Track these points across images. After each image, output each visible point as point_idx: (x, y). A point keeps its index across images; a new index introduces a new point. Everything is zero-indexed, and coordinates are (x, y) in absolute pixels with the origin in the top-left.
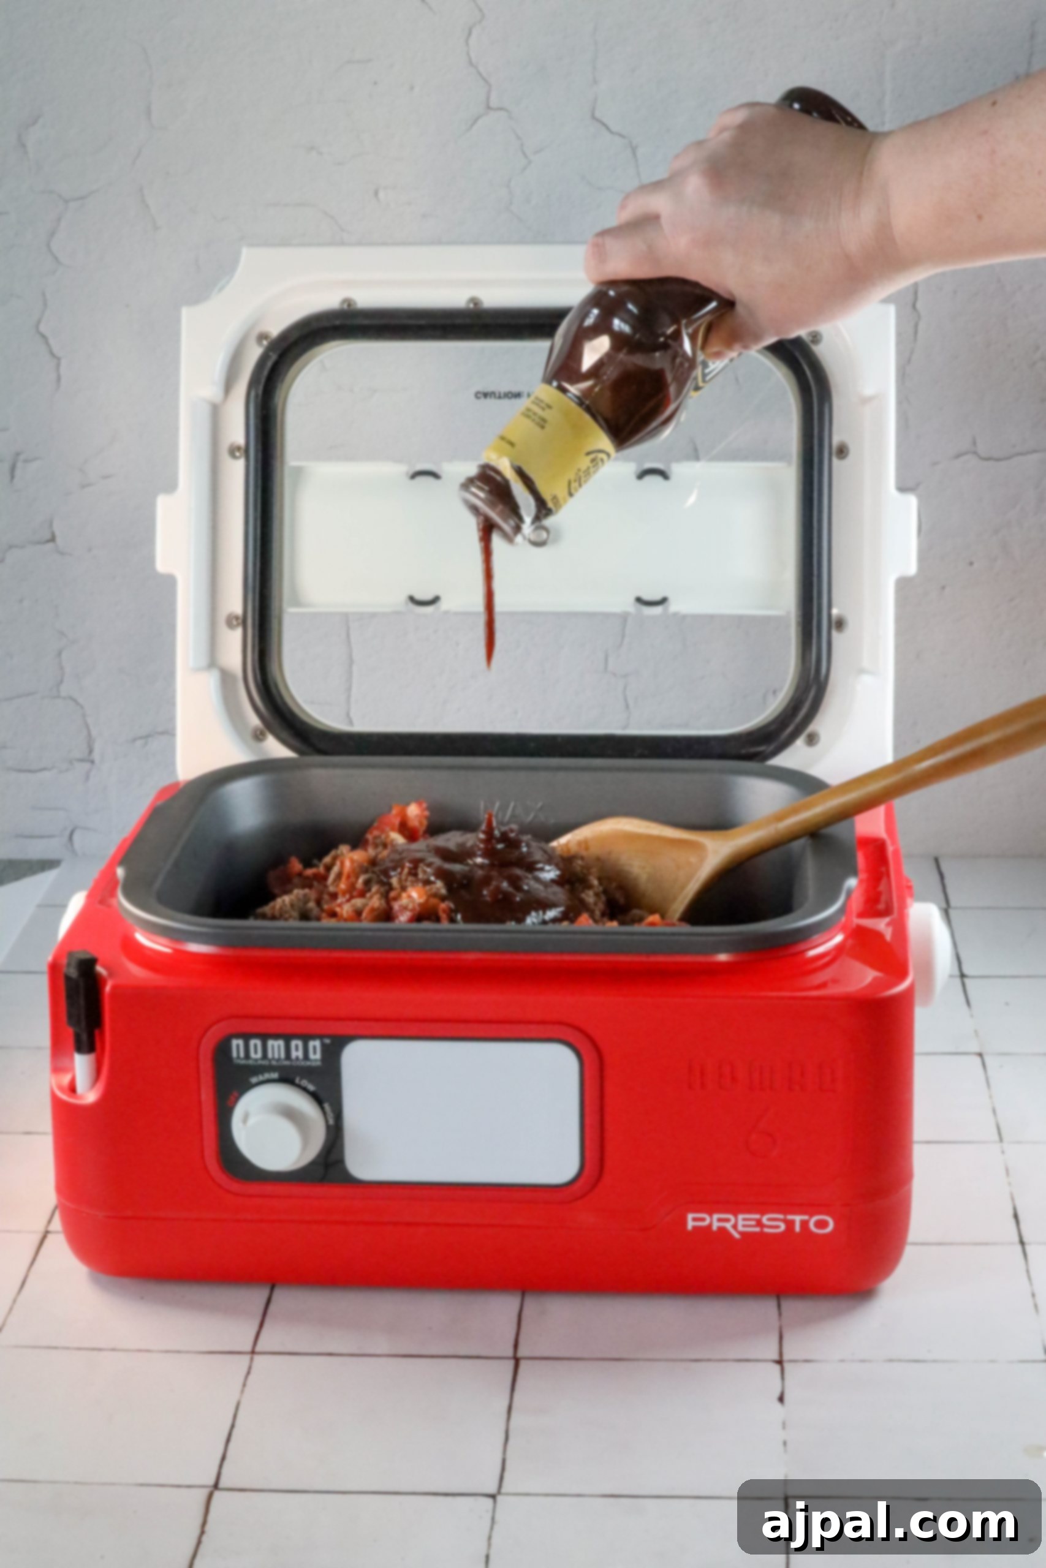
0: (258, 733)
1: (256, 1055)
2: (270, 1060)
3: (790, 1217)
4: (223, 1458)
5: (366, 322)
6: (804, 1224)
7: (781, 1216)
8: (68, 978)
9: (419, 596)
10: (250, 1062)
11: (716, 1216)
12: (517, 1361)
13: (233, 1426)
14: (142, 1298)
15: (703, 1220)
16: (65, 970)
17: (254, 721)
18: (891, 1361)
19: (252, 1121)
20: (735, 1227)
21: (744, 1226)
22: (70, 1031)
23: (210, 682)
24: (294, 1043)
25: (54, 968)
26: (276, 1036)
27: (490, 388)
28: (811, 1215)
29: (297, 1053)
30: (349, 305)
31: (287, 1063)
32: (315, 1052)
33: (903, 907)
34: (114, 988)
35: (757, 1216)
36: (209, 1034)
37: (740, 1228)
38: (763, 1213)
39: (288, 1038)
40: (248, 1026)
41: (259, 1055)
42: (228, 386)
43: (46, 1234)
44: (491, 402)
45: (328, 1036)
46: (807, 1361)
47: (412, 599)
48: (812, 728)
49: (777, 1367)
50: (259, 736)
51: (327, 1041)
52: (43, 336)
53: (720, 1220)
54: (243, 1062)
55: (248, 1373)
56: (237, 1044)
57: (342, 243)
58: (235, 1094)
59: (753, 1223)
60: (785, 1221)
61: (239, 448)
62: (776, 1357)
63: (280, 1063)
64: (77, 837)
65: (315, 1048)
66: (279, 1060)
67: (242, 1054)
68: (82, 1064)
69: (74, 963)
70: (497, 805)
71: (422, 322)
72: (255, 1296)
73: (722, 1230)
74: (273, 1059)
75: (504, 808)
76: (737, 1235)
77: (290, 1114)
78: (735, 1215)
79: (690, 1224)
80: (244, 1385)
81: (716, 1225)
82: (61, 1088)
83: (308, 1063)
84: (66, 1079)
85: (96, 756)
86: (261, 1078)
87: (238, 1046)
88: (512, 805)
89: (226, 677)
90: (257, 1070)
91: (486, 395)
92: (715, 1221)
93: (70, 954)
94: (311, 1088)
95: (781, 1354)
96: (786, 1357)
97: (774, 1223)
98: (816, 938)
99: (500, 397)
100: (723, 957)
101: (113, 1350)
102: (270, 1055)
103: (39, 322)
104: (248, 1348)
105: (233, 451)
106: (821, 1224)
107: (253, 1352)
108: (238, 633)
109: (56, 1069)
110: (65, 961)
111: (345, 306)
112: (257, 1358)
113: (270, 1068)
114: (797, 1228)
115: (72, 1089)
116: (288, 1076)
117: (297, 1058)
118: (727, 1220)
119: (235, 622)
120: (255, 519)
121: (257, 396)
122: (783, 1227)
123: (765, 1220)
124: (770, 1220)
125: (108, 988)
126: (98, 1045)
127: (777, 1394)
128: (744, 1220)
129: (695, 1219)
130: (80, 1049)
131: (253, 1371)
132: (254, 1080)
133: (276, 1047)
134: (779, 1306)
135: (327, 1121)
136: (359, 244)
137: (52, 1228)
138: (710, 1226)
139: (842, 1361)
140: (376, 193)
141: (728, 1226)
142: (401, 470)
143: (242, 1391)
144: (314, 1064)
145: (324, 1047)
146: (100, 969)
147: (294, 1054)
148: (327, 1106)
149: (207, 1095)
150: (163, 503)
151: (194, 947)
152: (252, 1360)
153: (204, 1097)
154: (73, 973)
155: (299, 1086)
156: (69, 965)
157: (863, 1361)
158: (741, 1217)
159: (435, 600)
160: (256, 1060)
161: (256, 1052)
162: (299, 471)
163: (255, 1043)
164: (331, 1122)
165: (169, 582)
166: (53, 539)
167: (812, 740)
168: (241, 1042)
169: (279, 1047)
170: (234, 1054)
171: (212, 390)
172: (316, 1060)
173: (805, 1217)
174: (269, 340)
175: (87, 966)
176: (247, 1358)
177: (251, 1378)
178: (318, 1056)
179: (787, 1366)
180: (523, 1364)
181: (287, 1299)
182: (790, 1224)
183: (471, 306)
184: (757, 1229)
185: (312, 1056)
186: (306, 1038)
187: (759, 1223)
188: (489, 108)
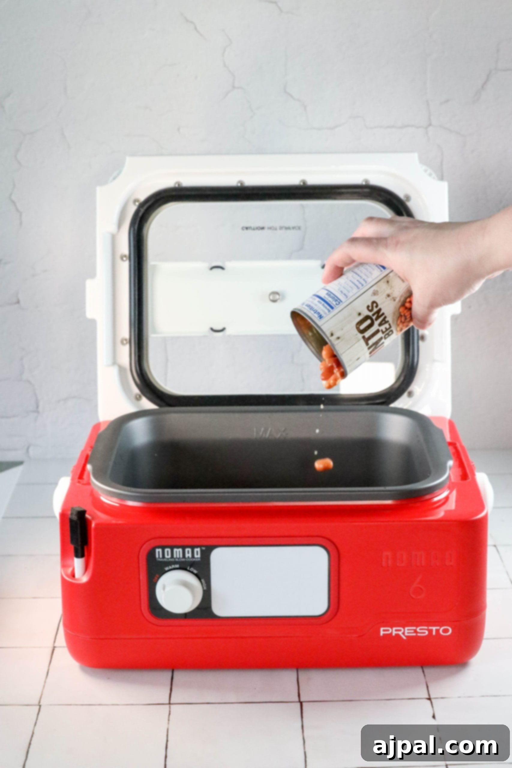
0: (138, 397)
1: (168, 556)
2: (175, 559)
3: (430, 628)
4: (166, 757)
5: (188, 193)
6: (437, 631)
7: (426, 628)
8: (71, 521)
9: (216, 328)
10: (165, 560)
11: (394, 629)
12: (301, 703)
13: (167, 741)
14: (109, 678)
15: (388, 630)
16: (70, 516)
17: (136, 390)
18: (483, 696)
19: (167, 589)
20: (404, 633)
21: (408, 633)
22: (71, 547)
23: (114, 371)
24: (187, 550)
25: (63, 515)
26: (178, 547)
27: (248, 225)
28: (441, 626)
29: (188, 555)
30: (179, 185)
31: (183, 560)
32: (197, 554)
33: (473, 475)
34: (97, 525)
35: (414, 628)
36: (144, 547)
37: (406, 634)
38: (417, 626)
39: (184, 547)
40: (164, 542)
41: (170, 556)
42: (120, 224)
43: (54, 648)
44: (250, 232)
45: (204, 546)
46: (442, 698)
47: (212, 329)
48: (411, 388)
49: (429, 702)
50: (138, 398)
51: (204, 548)
52: (14, 202)
53: (396, 630)
54: (162, 560)
55: (170, 714)
56: (158, 551)
57: (162, 155)
58: (157, 576)
59: (412, 631)
60: (428, 630)
61: (125, 256)
62: (427, 696)
63: (180, 560)
64: (31, 450)
65: (197, 552)
66: (179, 558)
67: (161, 556)
68: (78, 563)
69: (75, 513)
70: (263, 429)
71: (216, 193)
72: (166, 675)
73: (397, 636)
74: (177, 558)
75: (266, 431)
76: (404, 638)
77: (186, 585)
78: (404, 628)
79: (382, 633)
80: (169, 720)
81: (394, 633)
82: (67, 575)
83: (194, 560)
84: (70, 570)
85: (40, 409)
86: (170, 567)
87: (159, 552)
88: (270, 429)
89: (121, 369)
90: (168, 563)
91: (247, 228)
92: (394, 631)
93: (72, 509)
94: (195, 572)
95: (429, 695)
96: (432, 696)
97: (423, 631)
98: (437, 492)
99: (254, 229)
100: (389, 502)
101: (100, 705)
102: (175, 556)
103: (11, 195)
104: (167, 702)
105: (122, 258)
106: (446, 631)
107: (170, 704)
108: (127, 347)
109: (64, 566)
110: (69, 513)
111: (177, 186)
112: (172, 706)
113: (175, 563)
114: (434, 633)
115: (73, 575)
116: (184, 566)
117: (188, 557)
118: (400, 630)
119: (125, 342)
120: (135, 291)
121: (134, 230)
122: (427, 633)
123: (418, 630)
124: (421, 629)
125: (93, 525)
126: (86, 553)
127: (431, 715)
128: (408, 630)
129: (384, 631)
130: (77, 556)
131: (172, 713)
132: (167, 569)
133: (178, 552)
134: (423, 672)
135: (203, 587)
136: (170, 155)
137: (56, 645)
138: (391, 633)
139: (459, 697)
140: (179, 129)
141: (400, 633)
142: (206, 265)
143: (168, 723)
144: (197, 560)
145: (202, 551)
146: (87, 516)
147: (187, 555)
148: (203, 580)
149: (143, 576)
150: (89, 283)
151: (131, 503)
152: (170, 707)
153: (141, 578)
154: (75, 518)
155: (189, 571)
156: (72, 514)
157: (469, 697)
158: (406, 628)
159: (223, 330)
160: (168, 559)
161: (168, 555)
162: (154, 267)
163: (168, 550)
164: (205, 588)
165: (93, 323)
166: (18, 302)
167: (410, 394)
168: (160, 550)
169: (179, 552)
170: (157, 556)
171: (113, 228)
172: (198, 558)
173: (438, 628)
174: (139, 202)
175: (81, 514)
176: (168, 706)
177: (171, 716)
178: (199, 556)
179: (433, 700)
180: (304, 704)
181: (180, 676)
182: (430, 631)
183: (239, 185)
184: (414, 634)
185: (196, 556)
186: (193, 547)
187: (415, 631)
188: (234, 87)
